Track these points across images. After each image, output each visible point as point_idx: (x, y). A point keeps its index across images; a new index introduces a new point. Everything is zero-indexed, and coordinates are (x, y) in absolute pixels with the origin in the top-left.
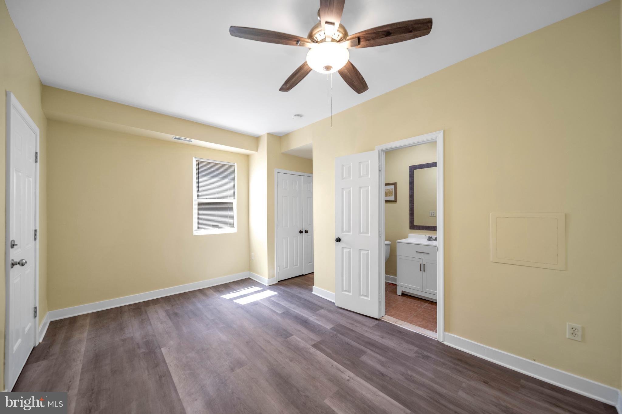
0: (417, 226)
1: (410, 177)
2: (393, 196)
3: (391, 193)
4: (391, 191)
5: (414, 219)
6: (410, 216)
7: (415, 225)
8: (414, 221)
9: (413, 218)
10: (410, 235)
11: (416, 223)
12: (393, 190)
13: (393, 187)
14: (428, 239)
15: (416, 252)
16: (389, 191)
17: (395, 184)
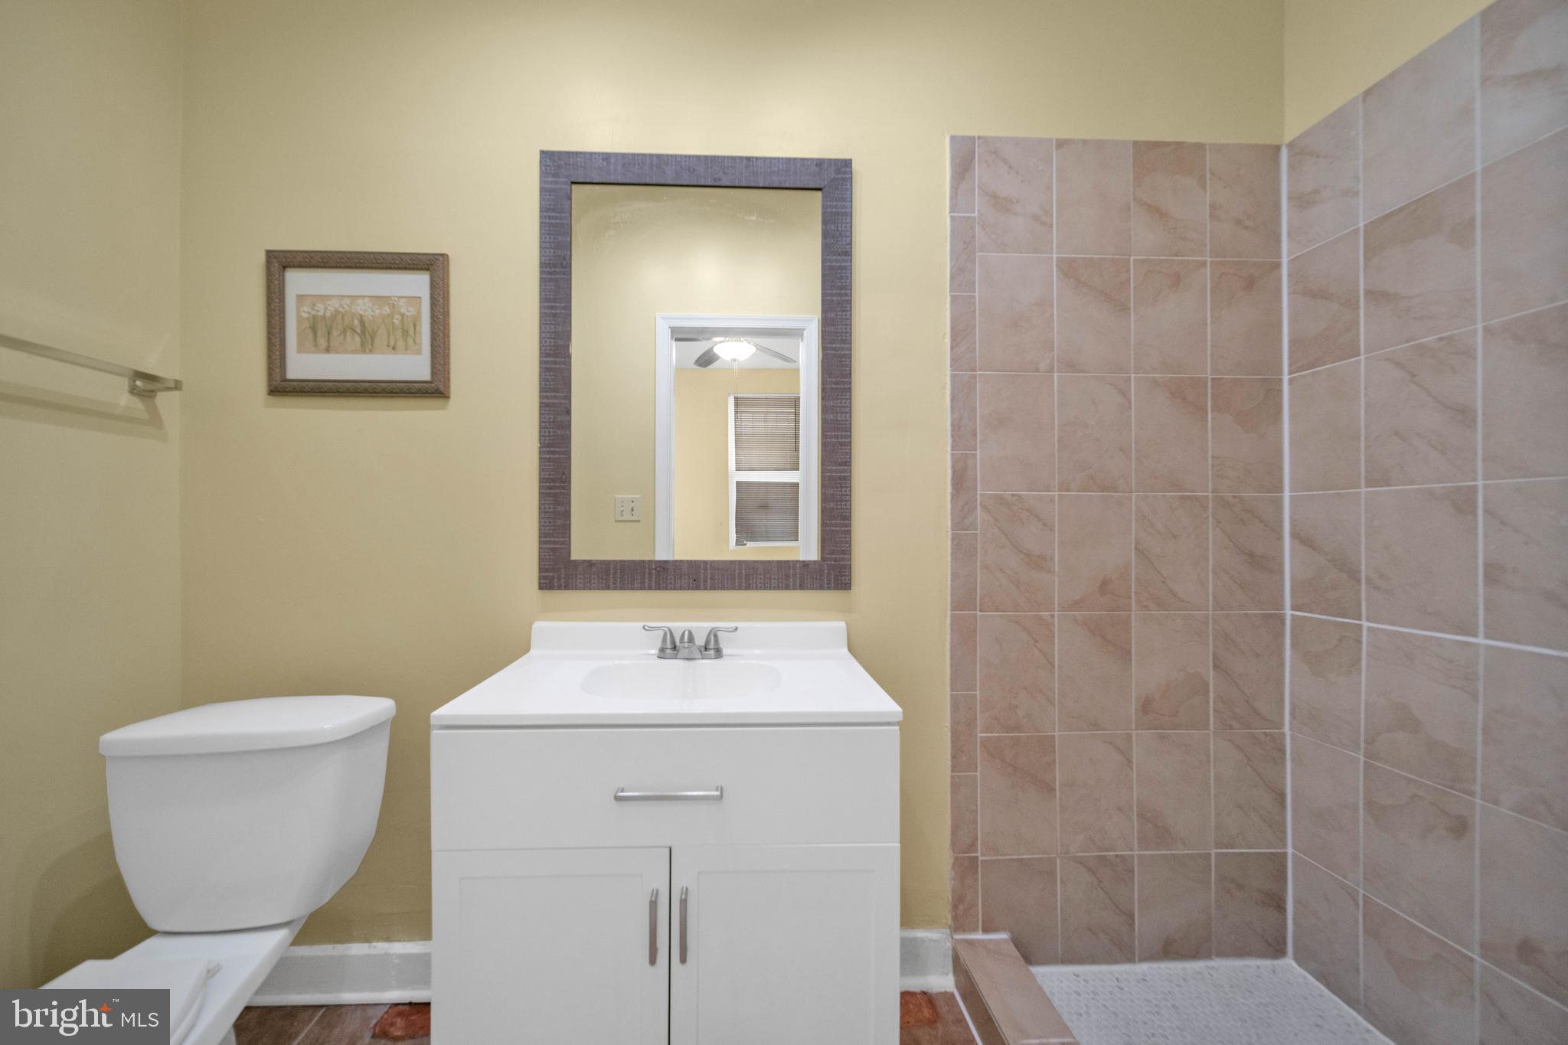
0: (590, 564)
1: (542, 225)
2: (419, 352)
3: (405, 333)
4: (410, 312)
5: (567, 515)
6: (542, 496)
7: (575, 556)
8: (567, 528)
9: (560, 508)
10: (540, 626)
11: (580, 551)
12: (419, 313)
13: (418, 284)
14: (662, 650)
15: (617, 799)
16: (387, 310)
17: (433, 265)
